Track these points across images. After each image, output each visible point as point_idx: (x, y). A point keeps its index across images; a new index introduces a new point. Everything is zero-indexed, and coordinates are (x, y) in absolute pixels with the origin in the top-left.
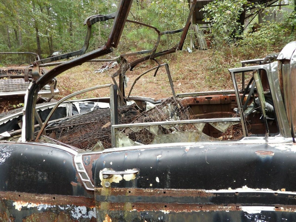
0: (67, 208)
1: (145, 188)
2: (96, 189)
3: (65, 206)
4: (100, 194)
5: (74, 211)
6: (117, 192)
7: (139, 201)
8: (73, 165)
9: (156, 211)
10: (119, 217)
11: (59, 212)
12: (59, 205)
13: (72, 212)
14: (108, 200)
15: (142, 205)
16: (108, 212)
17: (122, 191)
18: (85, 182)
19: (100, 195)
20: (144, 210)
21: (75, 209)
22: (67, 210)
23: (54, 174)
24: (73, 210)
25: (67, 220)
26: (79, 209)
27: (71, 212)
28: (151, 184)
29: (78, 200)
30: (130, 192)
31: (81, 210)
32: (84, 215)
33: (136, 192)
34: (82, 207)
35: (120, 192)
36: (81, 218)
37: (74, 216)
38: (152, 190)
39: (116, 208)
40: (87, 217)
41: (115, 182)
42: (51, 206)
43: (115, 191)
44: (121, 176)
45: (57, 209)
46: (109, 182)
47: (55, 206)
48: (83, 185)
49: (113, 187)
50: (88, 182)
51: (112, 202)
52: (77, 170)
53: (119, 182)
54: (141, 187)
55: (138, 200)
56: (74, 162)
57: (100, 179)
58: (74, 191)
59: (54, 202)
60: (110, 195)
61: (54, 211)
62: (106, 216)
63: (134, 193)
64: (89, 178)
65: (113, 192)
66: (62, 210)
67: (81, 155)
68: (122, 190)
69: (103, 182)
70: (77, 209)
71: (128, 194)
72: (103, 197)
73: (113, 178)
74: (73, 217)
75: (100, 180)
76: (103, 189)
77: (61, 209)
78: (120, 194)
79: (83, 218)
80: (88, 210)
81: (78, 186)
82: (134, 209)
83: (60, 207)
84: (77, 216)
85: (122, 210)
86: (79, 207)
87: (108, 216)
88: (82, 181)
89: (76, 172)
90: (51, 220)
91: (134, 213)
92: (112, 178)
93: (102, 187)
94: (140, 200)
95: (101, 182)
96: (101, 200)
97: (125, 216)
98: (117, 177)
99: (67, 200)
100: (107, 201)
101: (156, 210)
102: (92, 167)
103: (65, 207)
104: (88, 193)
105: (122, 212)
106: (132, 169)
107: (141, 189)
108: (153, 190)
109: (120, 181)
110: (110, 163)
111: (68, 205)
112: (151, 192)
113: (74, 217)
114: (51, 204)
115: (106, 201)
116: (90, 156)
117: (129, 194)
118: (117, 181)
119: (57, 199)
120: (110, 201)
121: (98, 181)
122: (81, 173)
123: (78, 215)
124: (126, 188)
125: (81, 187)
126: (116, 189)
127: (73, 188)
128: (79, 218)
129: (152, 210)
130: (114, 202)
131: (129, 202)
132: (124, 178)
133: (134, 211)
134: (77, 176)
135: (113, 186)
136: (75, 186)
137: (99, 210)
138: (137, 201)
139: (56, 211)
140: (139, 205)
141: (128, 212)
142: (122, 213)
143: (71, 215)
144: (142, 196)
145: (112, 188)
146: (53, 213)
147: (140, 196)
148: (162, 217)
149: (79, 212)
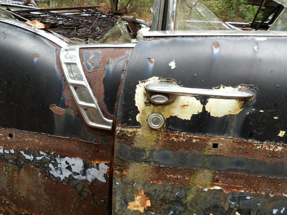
0: (38, 158)
1: (262, 139)
2: (121, 131)
3: (36, 152)
4: (131, 143)
5: (55, 165)
6: (179, 142)
7: (235, 170)
8: (56, 67)
9: (272, 196)
10: (171, 199)
11: (22, 163)
12: (22, 150)
13: (51, 166)
14: (151, 160)
15: (241, 178)
16: (147, 186)
17: (194, 141)
18: (86, 108)
19: (130, 145)
20: (243, 191)
21: (58, 161)
22: (40, 162)
23: (10, 83)
24: (52, 163)
25: (40, 180)
26: (66, 162)
27: (48, 165)
28: (281, 132)
29: (65, 146)
30: (215, 146)
31: (70, 164)
32: (78, 174)
33: (234, 148)
34: (73, 159)
35: (188, 144)
36: (70, 179)
37: (56, 174)
38: (279, 147)
39: (169, 180)
40: (84, 178)
41: (178, 117)
42: (4, 151)
43: (175, 139)
44: (199, 102)
45: (18, 157)
46: (161, 114)
47: (12, 151)
48: (79, 115)
49: (171, 130)
50: (93, 108)
51: (162, 166)
52: (65, 80)
53: (189, 119)
54: (251, 136)
55: (234, 167)
56: (59, 60)
57: (136, 105)
58: (57, 125)
59: (9, 142)
60: (157, 148)
61: (11, 161)
62: (140, 193)
63: (226, 150)
64: (95, 100)
65: (168, 141)
66: (30, 160)
67: (77, 47)
68: (196, 138)
69: (144, 112)
70: (62, 162)
71: (209, 149)
72: (139, 151)
73: (175, 107)
74: (52, 175)
75: (137, 107)
76: (140, 131)
77: (26, 158)
78: (187, 149)
79: (74, 179)
80: (86, 166)
81: (68, 116)
82: (216, 185)
83: (25, 155)
84: (62, 175)
85: (183, 186)
86: (67, 159)
87: (143, 193)
88: (76, 106)
89: (63, 83)
90: (5, 175)
91: (215, 194)
92: (173, 105)
93: (140, 128)
94: (238, 168)
95: (139, 112)
96: (132, 157)
97: (188, 198)
98: (186, 104)
99: (41, 143)
100: (149, 162)
101: (273, 194)
102: (104, 76)
103: (35, 156)
104: (90, 133)
105: (182, 190)
106: (234, 85)
107: (250, 141)
108: (283, 145)
109: (194, 116)
110: (170, 65)
111: (42, 153)
112: (277, 150)
113: (54, 175)
114: (5, 146)
115: (146, 161)
116: (100, 51)
117: (214, 150)
118: (186, 115)
119: (17, 138)
120: (155, 162)
121: (130, 110)
122: (76, 87)
123: (63, 173)
124: (208, 134)
125: (73, 118)
126: (177, 134)
127: (56, 119)
128: (65, 177)
129: (264, 193)
130: (165, 165)
131: (208, 169)
132: (207, 109)
133: (215, 190)
134: (65, 94)
135: (170, 127)
136: (59, 116)
137: (122, 181)
138: (230, 170)
139: (16, 160)
140: (232, 178)
141: (198, 190)
142: (183, 192)
143: (49, 172)
144: (247, 159)
145: (167, 131)
146: (10, 164)
147: (241, 157)
148: (284, 209)
149: (66, 168)
